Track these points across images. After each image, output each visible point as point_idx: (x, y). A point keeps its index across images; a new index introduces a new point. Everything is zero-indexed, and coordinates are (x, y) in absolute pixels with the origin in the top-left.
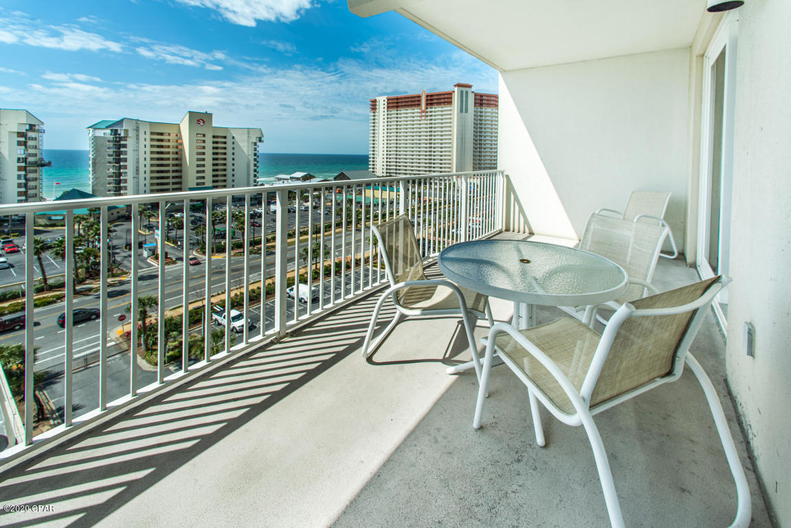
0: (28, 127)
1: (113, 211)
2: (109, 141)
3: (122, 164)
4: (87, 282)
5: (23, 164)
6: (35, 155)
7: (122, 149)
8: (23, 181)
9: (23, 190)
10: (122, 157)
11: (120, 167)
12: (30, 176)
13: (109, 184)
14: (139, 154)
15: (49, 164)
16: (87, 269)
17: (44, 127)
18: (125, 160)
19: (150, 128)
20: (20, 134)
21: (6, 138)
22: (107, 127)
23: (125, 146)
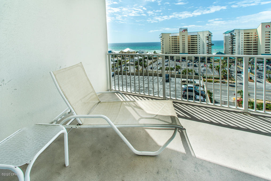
0: (209, 35)
1: (231, 60)
2: (229, 37)
3: (234, 44)
4: (224, 80)
5: (208, 45)
6: (210, 42)
7: (234, 40)
8: (208, 49)
9: (208, 51)
10: (234, 42)
11: (233, 46)
12: (209, 48)
13: (230, 51)
14: (240, 41)
15: (213, 45)
16: (224, 76)
17: (212, 35)
18: (235, 43)
19: (244, 32)
20: (207, 37)
21: (204, 38)
22: (229, 33)
23: (235, 38)
